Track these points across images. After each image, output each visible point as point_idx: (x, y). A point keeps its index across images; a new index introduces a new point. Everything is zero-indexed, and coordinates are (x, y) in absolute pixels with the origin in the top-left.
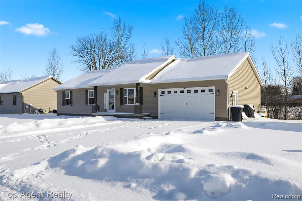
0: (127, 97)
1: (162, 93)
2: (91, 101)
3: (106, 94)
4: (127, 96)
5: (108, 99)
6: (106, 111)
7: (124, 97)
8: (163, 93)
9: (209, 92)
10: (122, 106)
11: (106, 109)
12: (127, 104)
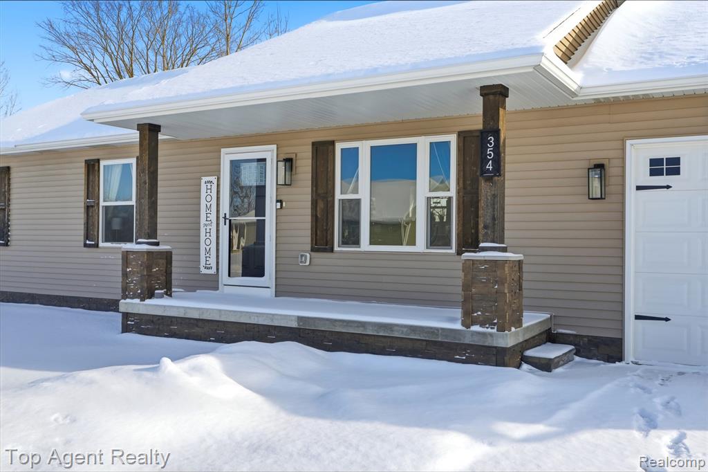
0: (358, 202)
1: (653, 173)
2: (116, 224)
3: (214, 179)
4: (364, 191)
5: (225, 208)
6: (211, 283)
7: (338, 196)
8: (665, 167)
10: (322, 258)
11: (213, 271)
12: (357, 242)
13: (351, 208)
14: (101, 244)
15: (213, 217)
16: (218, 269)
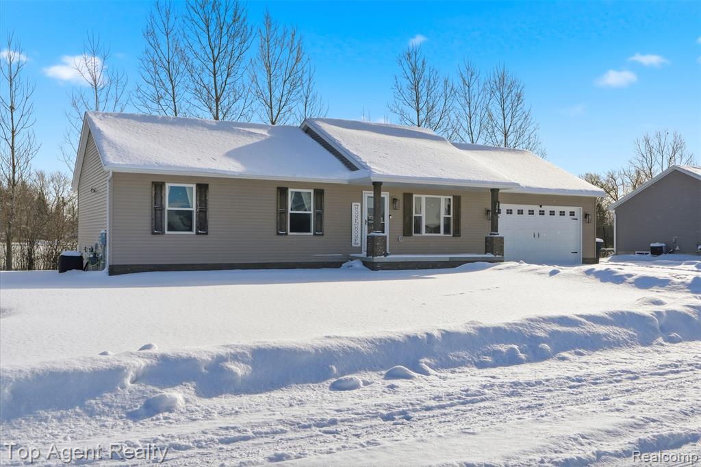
13: (418, 220)
15: (359, 221)
16: (361, 244)
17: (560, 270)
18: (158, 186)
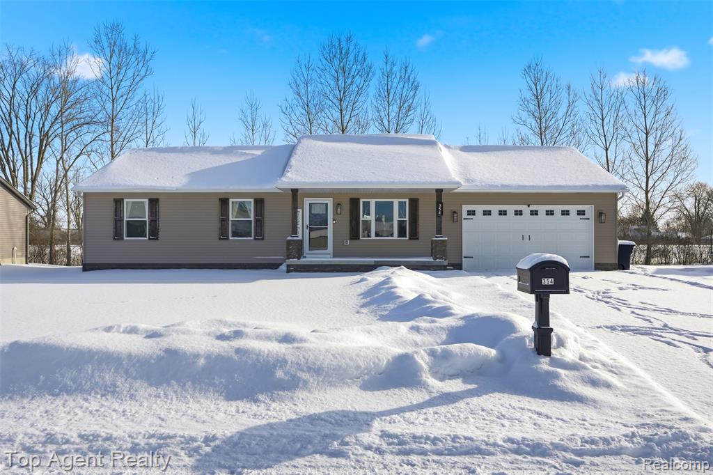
1: (469, 215)
4: (372, 218)
8: (472, 213)
9: (578, 215)
10: (355, 242)
12: (370, 235)
13: (367, 224)
14: (230, 238)
15: (301, 226)
17: (369, 278)
18: (118, 202)
